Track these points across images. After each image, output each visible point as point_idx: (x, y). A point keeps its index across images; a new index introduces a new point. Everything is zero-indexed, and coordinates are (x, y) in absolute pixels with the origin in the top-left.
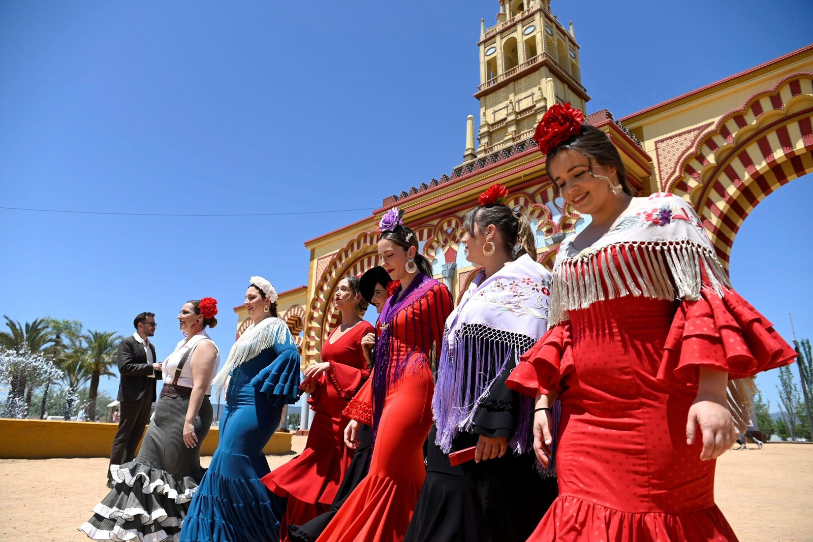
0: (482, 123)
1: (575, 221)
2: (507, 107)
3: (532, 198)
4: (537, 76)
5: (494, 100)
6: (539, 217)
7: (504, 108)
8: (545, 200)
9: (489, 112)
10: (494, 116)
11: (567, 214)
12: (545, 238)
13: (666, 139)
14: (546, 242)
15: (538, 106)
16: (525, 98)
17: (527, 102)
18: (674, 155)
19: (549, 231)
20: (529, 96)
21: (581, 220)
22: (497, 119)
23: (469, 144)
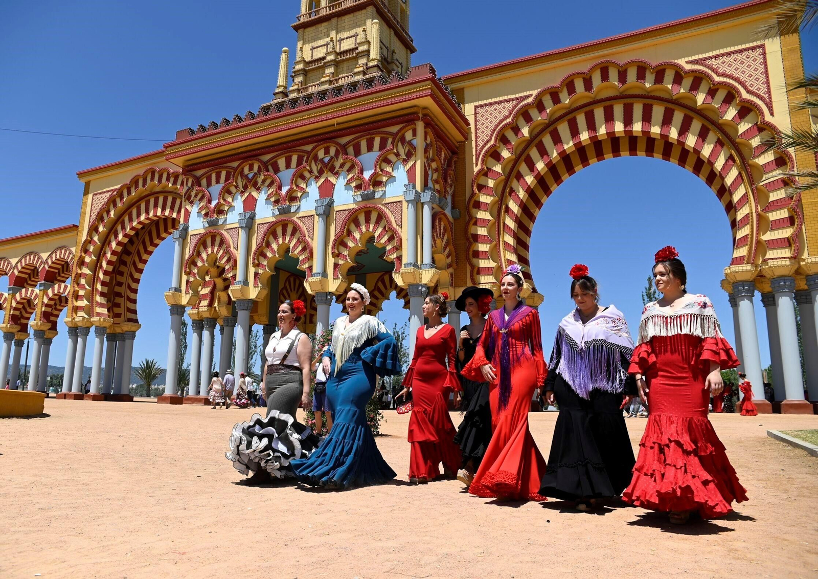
0: (298, 59)
1: (387, 178)
2: (327, 45)
3: (343, 149)
4: (363, 15)
5: (313, 35)
6: (349, 170)
7: (324, 45)
8: (357, 153)
9: (307, 47)
10: (312, 53)
11: (379, 170)
12: (353, 194)
13: (486, 105)
14: (354, 199)
15: (361, 49)
16: (347, 38)
17: (349, 43)
18: (491, 122)
19: (358, 187)
20: (352, 37)
21: (392, 179)
22: (315, 57)
23: (281, 81)
